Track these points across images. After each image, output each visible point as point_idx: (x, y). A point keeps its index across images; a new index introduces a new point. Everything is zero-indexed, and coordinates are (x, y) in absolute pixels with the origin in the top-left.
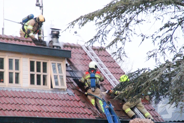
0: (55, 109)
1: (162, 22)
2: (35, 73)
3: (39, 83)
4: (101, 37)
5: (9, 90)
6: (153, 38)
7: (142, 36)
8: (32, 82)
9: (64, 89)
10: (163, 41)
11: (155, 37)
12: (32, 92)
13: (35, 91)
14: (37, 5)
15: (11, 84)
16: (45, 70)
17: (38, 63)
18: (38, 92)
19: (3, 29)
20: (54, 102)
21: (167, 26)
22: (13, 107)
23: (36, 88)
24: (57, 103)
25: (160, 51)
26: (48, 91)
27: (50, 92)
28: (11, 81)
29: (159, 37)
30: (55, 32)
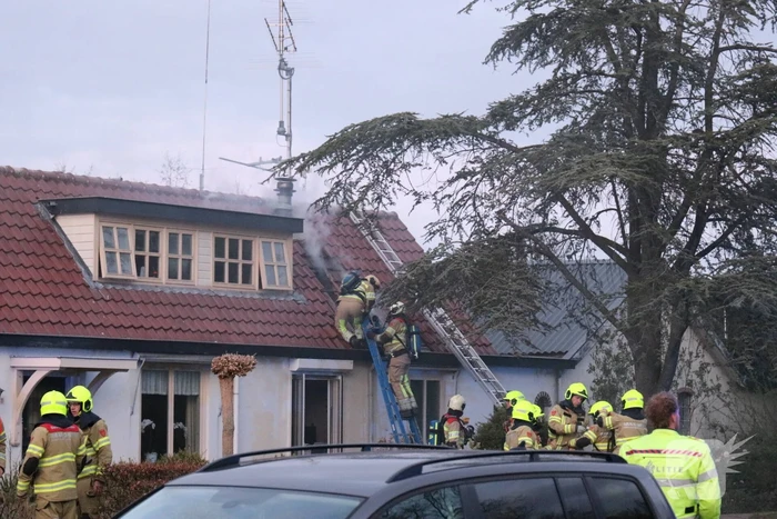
0: (259, 328)
1: (451, 168)
2: (227, 260)
3: (233, 279)
4: (341, 193)
5: (168, 291)
6: (435, 199)
7: (416, 194)
8: (219, 277)
9: (287, 291)
10: (458, 205)
11: (439, 196)
12: (216, 295)
13: (222, 294)
14: (279, 133)
15: (172, 281)
16: (248, 255)
17: (233, 243)
18: (230, 295)
19: (202, 176)
20: (259, 316)
21: (462, 175)
22: (168, 323)
23: (226, 288)
24: (267, 316)
25: (451, 223)
26: (252, 293)
27: (256, 297)
28: (172, 275)
29: (450, 196)
30: (284, 185)
